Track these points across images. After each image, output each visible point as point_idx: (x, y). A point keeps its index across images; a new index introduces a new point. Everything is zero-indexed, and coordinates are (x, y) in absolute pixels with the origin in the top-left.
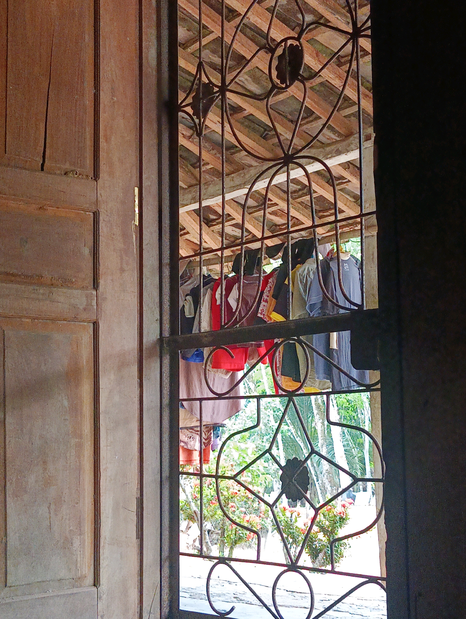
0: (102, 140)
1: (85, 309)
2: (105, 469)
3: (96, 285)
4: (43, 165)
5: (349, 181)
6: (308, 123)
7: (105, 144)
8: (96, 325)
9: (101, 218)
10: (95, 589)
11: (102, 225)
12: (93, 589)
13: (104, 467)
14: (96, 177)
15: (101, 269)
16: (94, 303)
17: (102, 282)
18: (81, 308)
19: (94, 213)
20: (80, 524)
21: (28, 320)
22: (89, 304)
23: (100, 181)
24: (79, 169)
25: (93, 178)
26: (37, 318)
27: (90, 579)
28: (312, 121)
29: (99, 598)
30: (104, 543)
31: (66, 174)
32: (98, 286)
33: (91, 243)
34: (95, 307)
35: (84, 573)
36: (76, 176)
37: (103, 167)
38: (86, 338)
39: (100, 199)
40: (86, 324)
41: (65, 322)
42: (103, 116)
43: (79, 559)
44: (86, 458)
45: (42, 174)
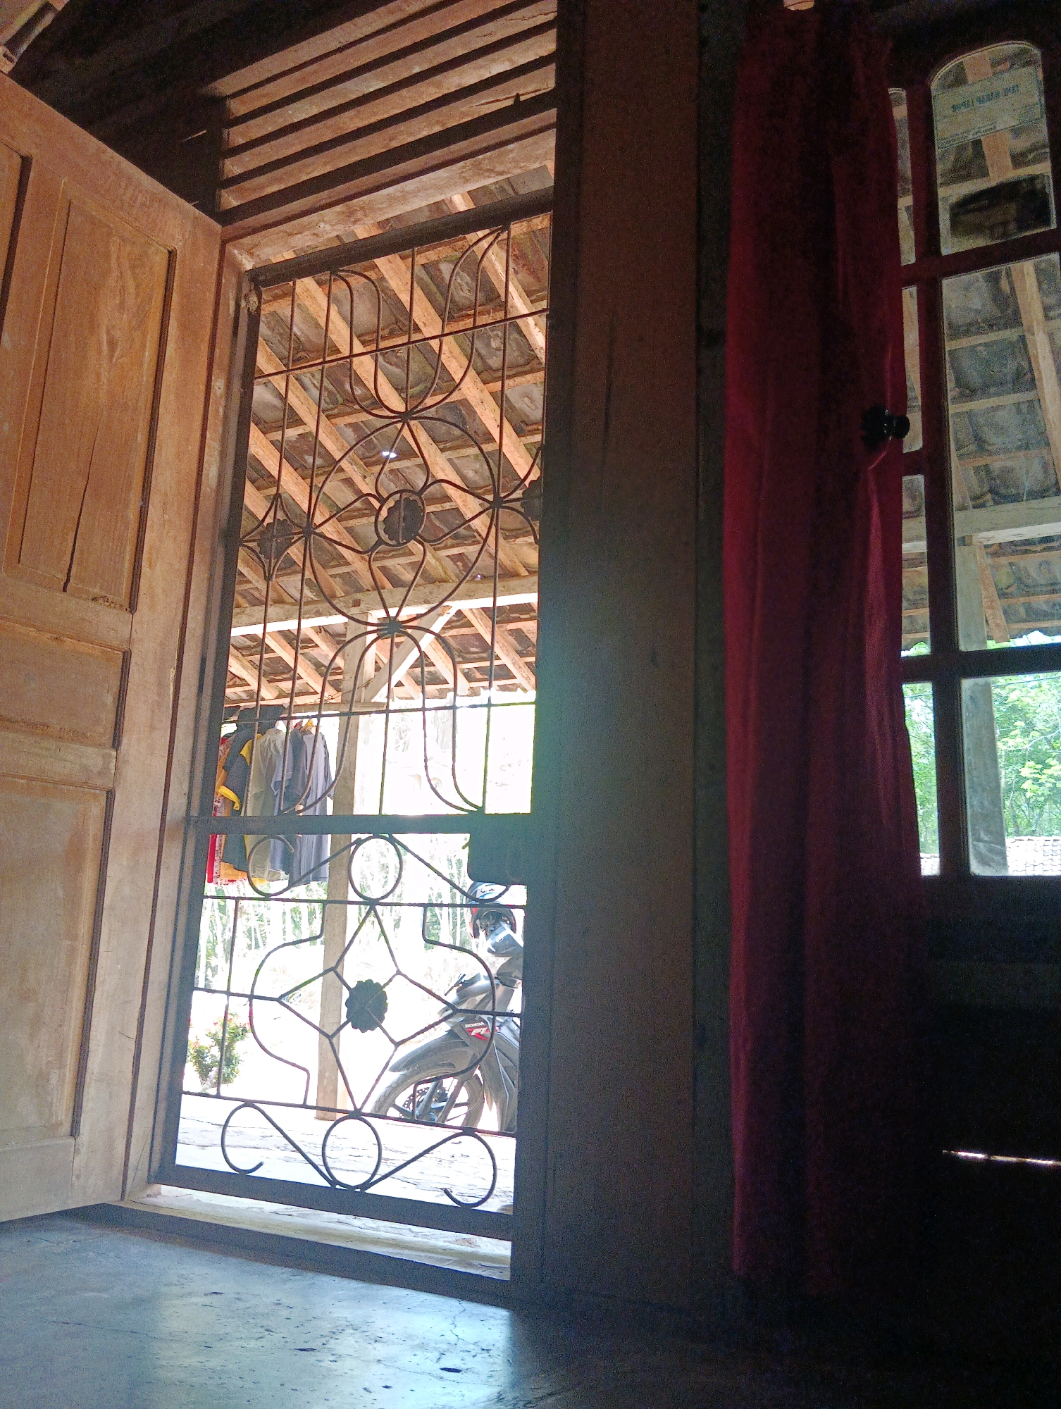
0: (145, 564)
1: (99, 773)
2: (103, 982)
3: (116, 743)
4: (66, 584)
5: (317, 646)
6: (284, 575)
7: (148, 570)
8: (110, 795)
9: (133, 660)
10: (71, 1141)
11: (133, 668)
12: (70, 1140)
13: (101, 979)
14: (132, 607)
15: (125, 725)
16: (112, 766)
17: (125, 740)
18: (95, 770)
19: (124, 653)
20: (61, 1055)
21: (22, 781)
22: (106, 768)
23: (137, 615)
24: (111, 596)
25: (129, 609)
26: (34, 779)
27: (66, 1127)
28: (290, 574)
29: (77, 1151)
30: (91, 1079)
31: (94, 599)
32: (119, 744)
33: (115, 689)
34: (113, 772)
35: (59, 1118)
36: (107, 604)
37: (143, 599)
38: (96, 810)
39: (134, 635)
40: (98, 791)
41: (71, 788)
42: (150, 536)
43: (55, 1101)
44: (78, 966)
45: (63, 595)
